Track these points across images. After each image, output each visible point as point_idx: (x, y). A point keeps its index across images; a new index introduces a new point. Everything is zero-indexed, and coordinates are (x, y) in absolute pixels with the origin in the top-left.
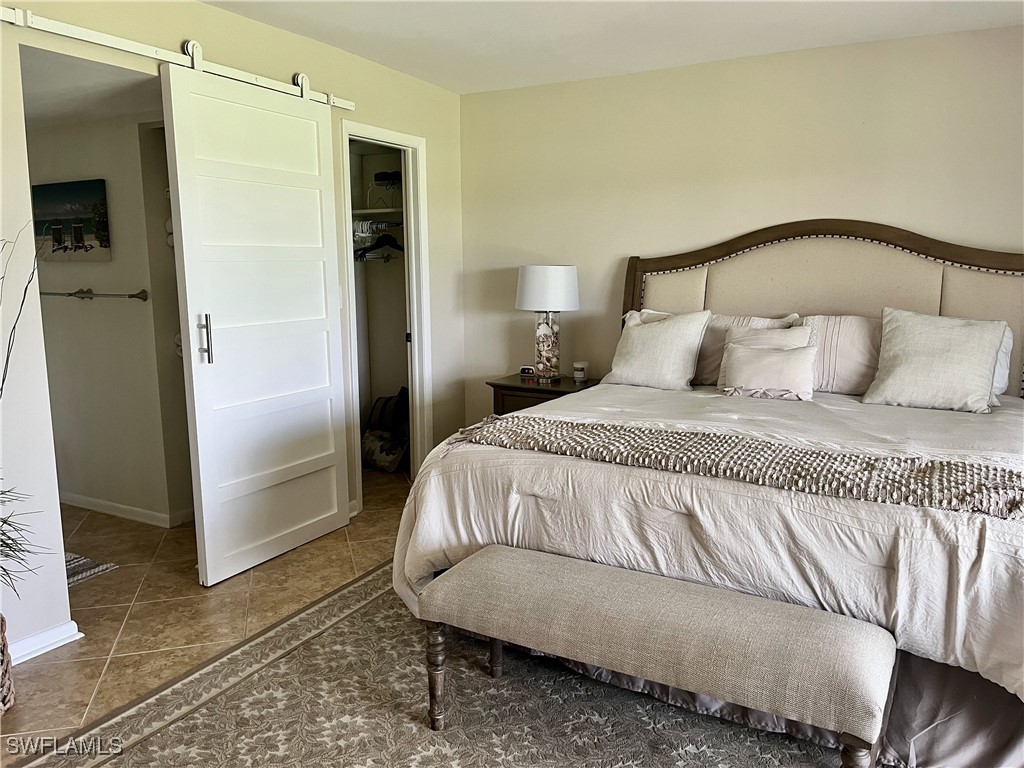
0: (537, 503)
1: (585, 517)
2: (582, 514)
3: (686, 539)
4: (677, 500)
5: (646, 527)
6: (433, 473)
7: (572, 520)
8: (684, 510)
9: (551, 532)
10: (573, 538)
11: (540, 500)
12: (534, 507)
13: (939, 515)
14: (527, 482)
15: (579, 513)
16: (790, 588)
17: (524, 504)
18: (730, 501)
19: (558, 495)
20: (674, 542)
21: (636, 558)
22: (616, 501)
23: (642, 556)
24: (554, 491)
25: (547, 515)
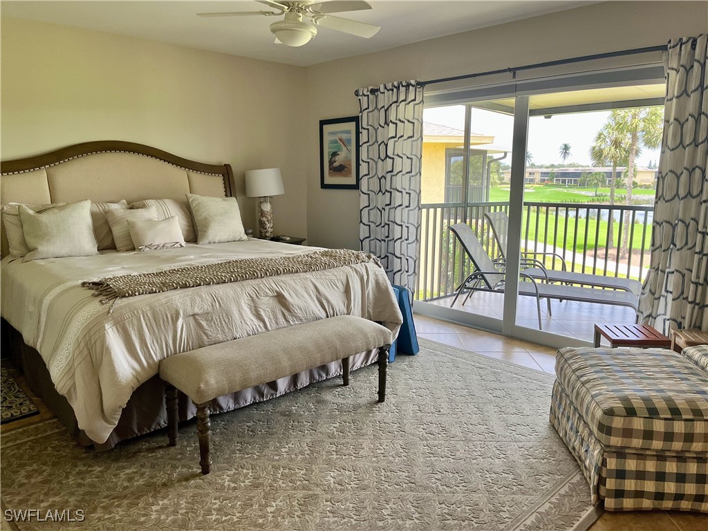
0: (196, 320)
1: (229, 315)
2: (226, 314)
3: (278, 309)
4: (271, 290)
5: (260, 310)
6: (107, 326)
7: (221, 321)
8: (276, 294)
9: (209, 333)
10: (223, 331)
11: (197, 316)
12: (194, 322)
13: (353, 265)
14: (189, 308)
15: (224, 315)
16: (318, 313)
17: (186, 324)
18: (292, 283)
19: (210, 309)
20: (273, 312)
21: (256, 328)
22: (243, 301)
23: (259, 326)
24: (207, 307)
25: (204, 323)
